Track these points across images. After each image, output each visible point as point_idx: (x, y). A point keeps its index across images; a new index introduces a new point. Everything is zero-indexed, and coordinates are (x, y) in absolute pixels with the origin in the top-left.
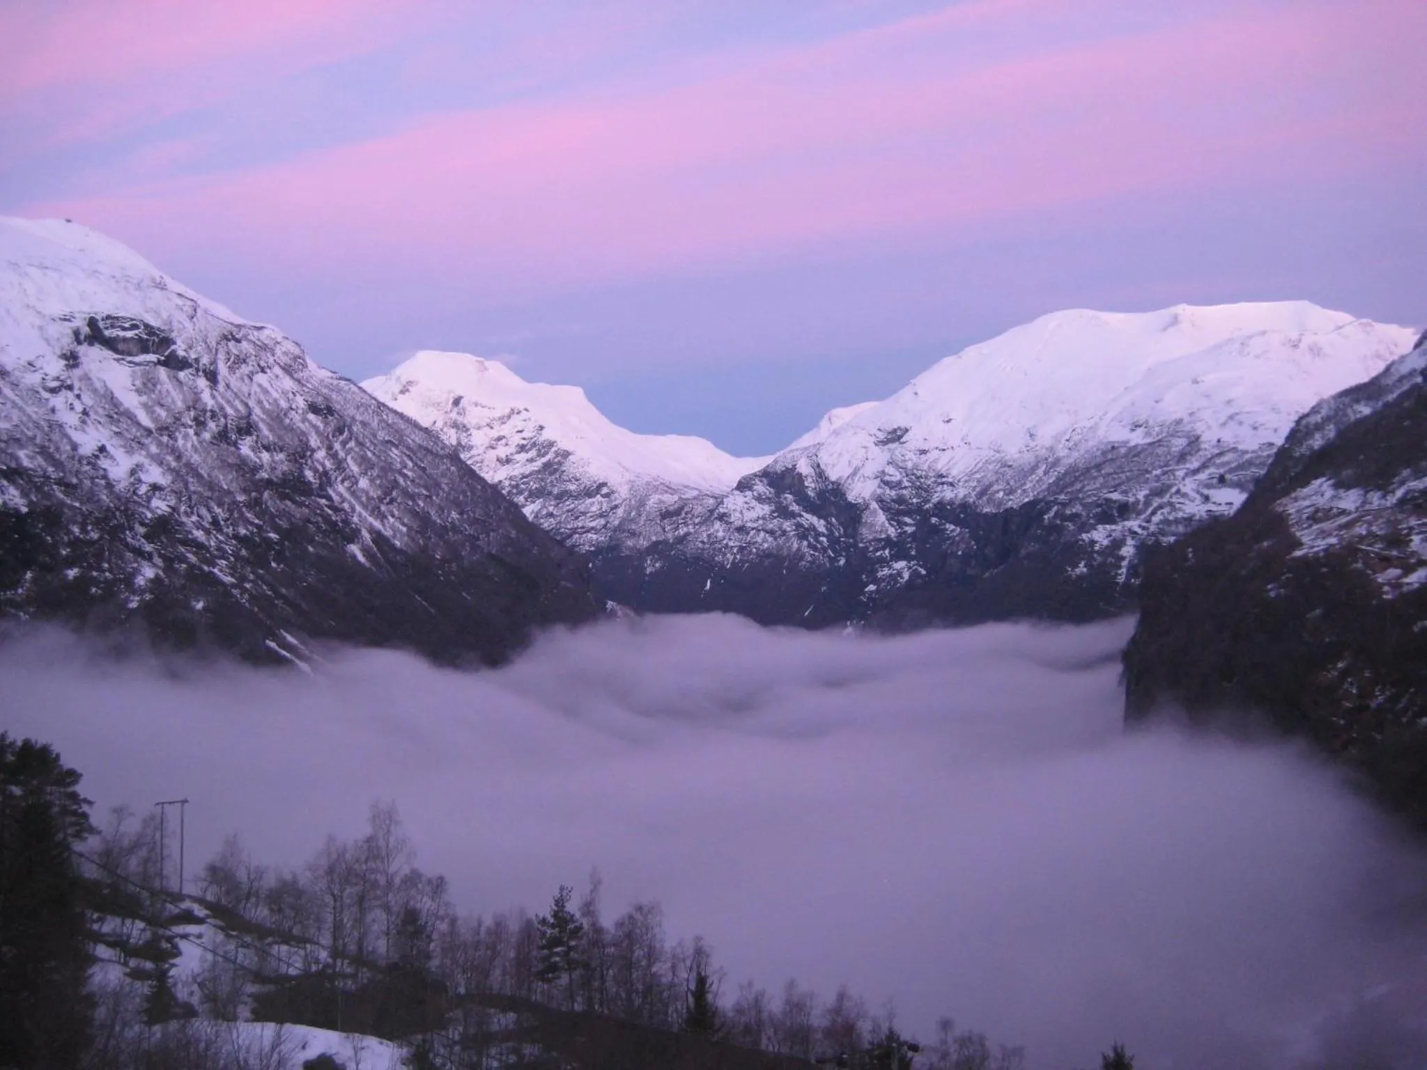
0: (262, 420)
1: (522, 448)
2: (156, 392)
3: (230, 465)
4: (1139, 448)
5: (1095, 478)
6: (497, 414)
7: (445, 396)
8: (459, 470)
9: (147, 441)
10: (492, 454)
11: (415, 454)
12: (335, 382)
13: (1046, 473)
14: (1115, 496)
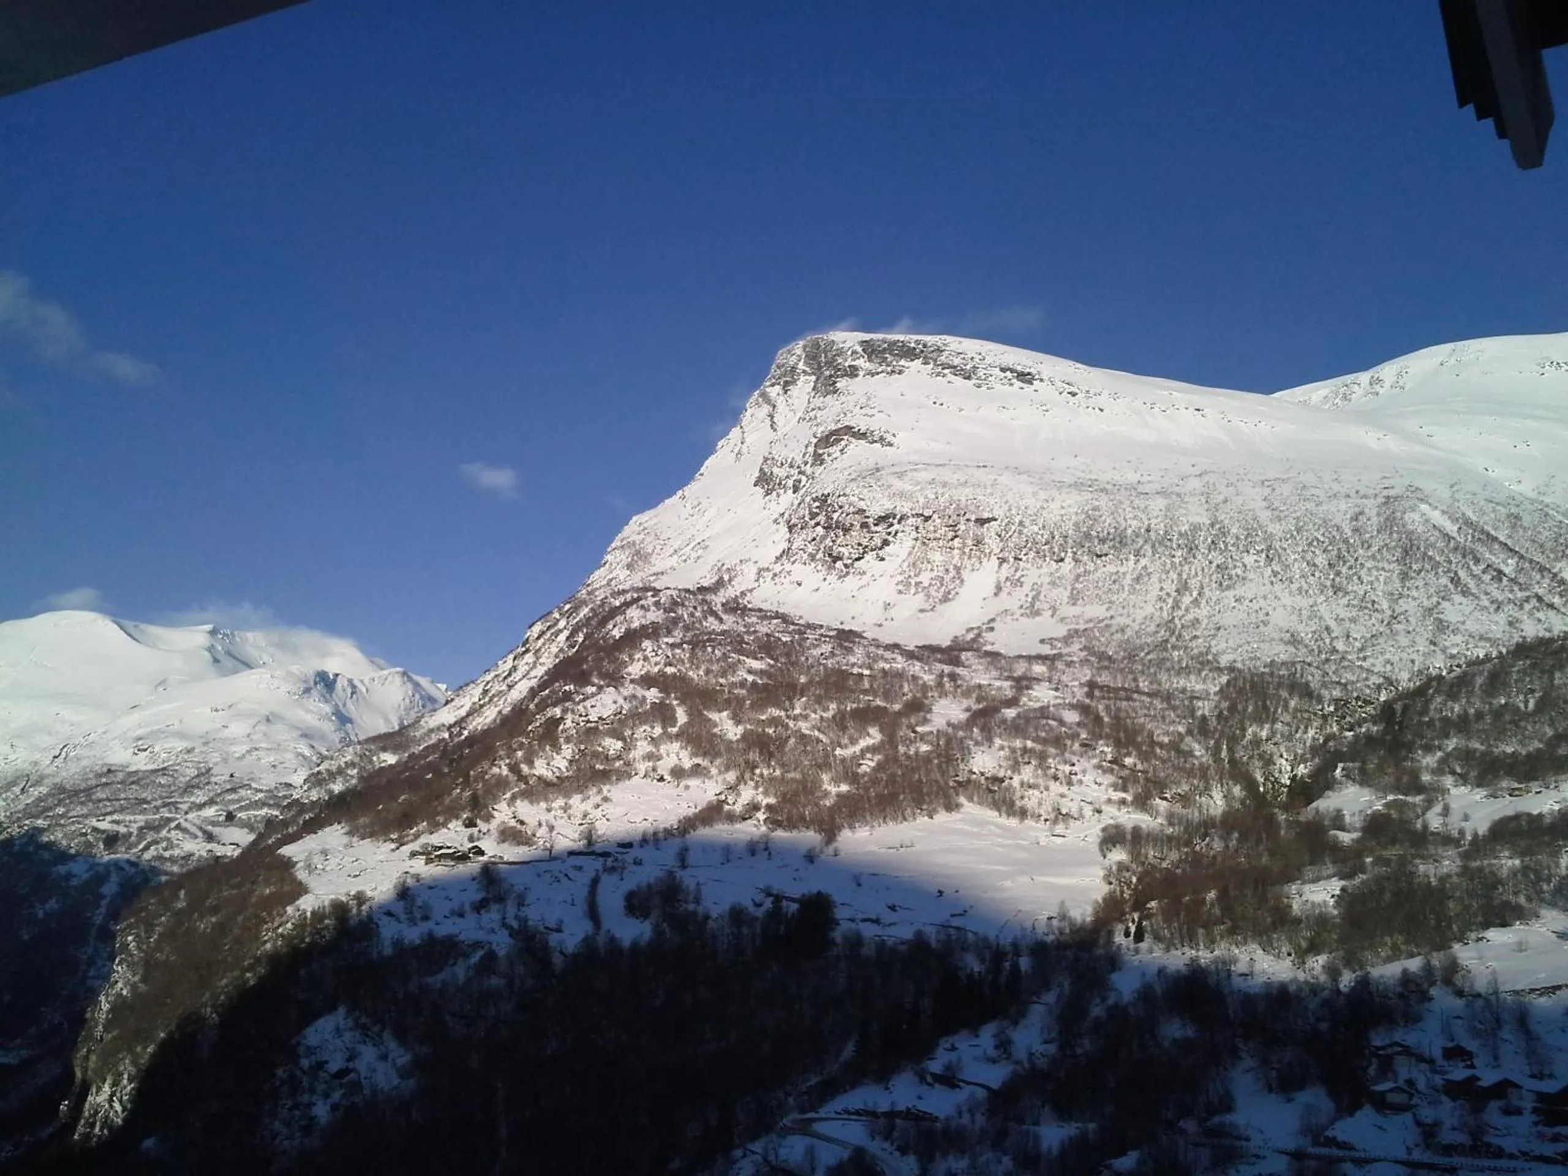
4: (139, 775)
5: (83, 803)
14: (104, 825)
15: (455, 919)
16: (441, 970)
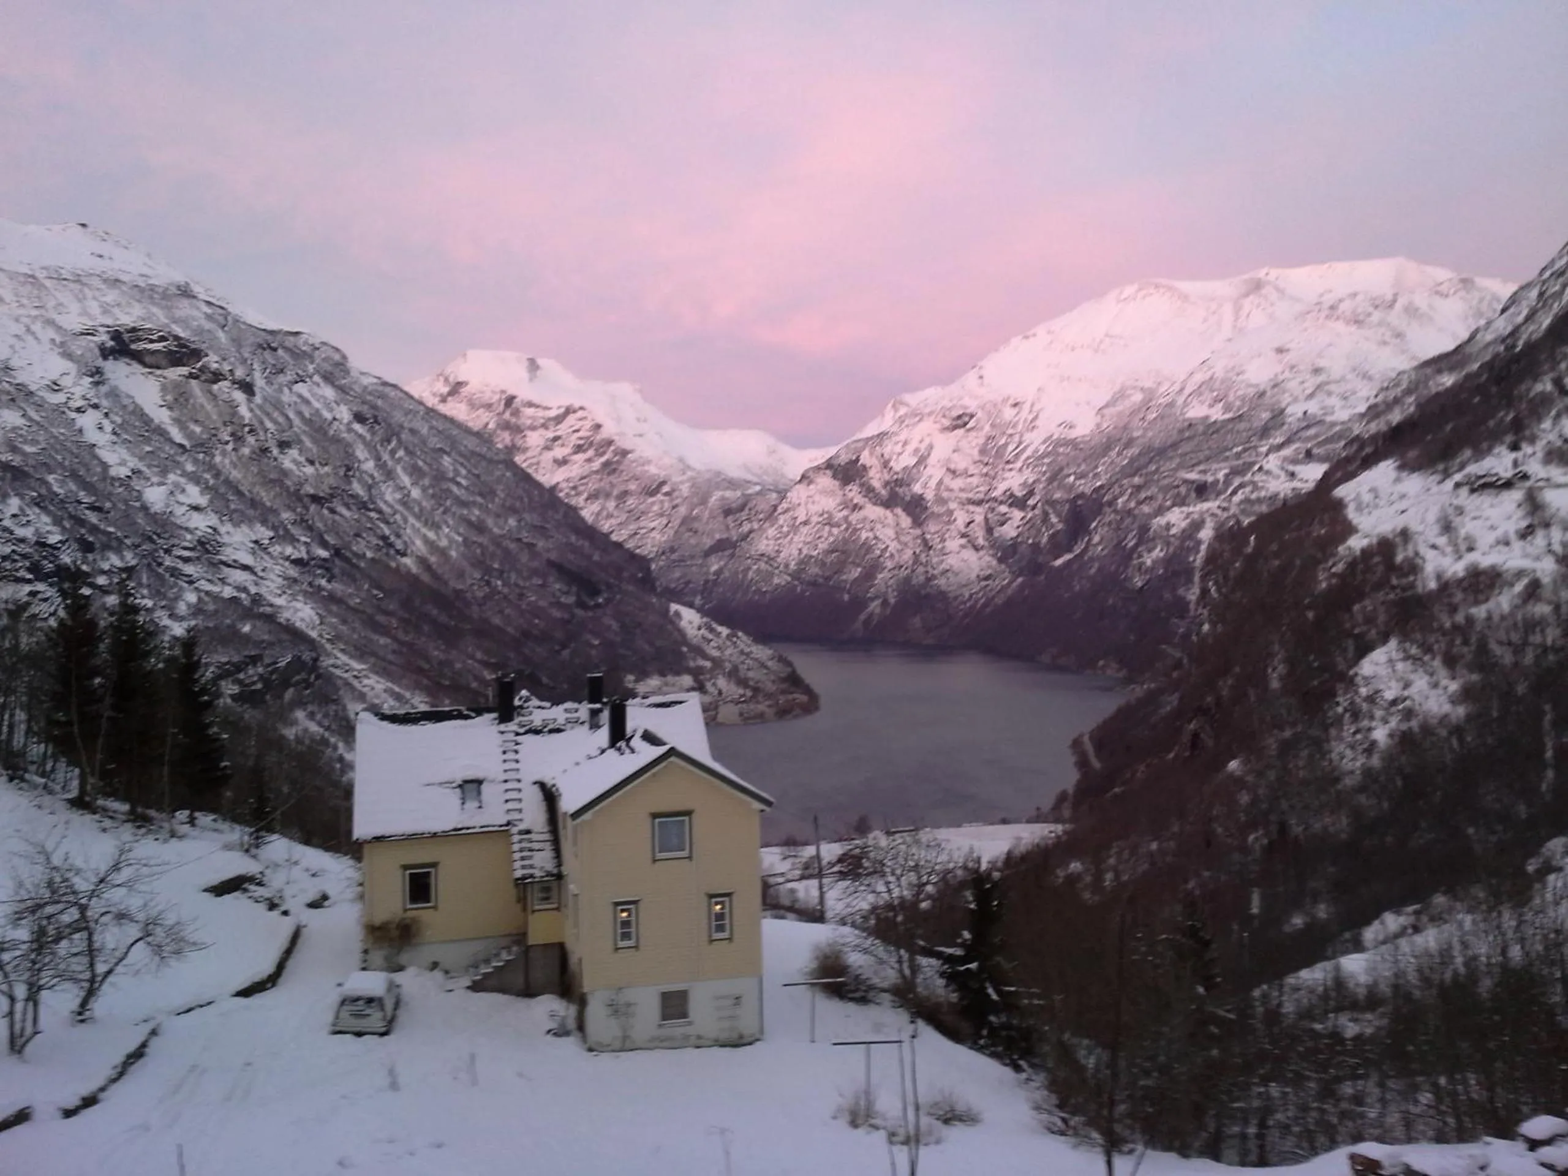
0: (304, 432)
1: (579, 449)
2: (189, 407)
3: (272, 481)
4: (1218, 425)
5: (1171, 458)
6: (553, 413)
7: (496, 397)
8: (515, 475)
9: (182, 459)
10: (549, 456)
11: (469, 461)
12: (381, 388)
13: (1119, 454)
14: (1193, 476)
15: (1501, 547)
16: (1487, 600)
